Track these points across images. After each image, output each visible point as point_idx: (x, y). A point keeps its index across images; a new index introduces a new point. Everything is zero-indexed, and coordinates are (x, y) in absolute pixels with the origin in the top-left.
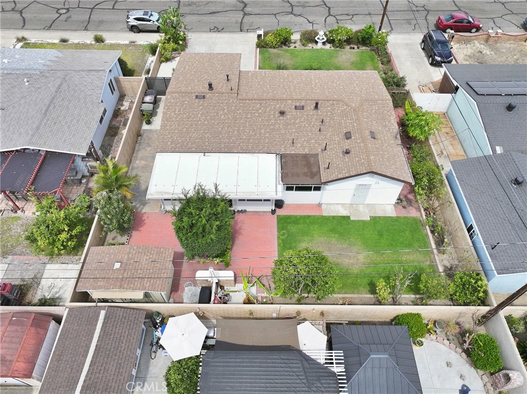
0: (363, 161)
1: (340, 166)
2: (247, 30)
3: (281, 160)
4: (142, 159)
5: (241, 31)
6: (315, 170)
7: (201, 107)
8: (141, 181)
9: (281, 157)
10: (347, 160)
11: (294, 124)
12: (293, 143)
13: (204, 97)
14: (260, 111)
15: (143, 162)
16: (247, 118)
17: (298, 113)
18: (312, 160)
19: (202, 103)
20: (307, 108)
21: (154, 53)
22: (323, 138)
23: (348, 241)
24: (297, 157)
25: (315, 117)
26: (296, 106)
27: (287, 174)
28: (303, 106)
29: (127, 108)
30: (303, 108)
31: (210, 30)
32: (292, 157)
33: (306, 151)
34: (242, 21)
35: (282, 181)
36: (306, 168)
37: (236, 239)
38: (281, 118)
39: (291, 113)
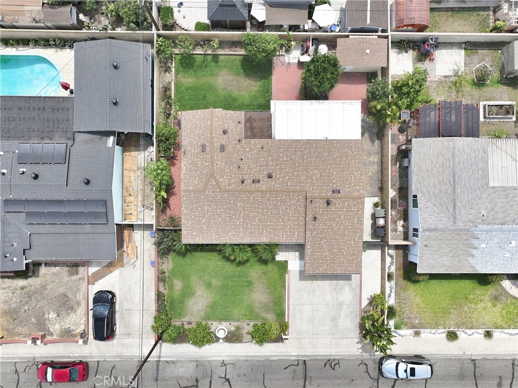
0: (216, 120)
1: (231, 121)
2: (298, 365)
3: (271, 134)
4: (373, 163)
5: (305, 362)
6: (248, 124)
7: (334, 181)
8: (369, 140)
9: (271, 137)
10: (226, 125)
11: (261, 166)
12: (262, 148)
13: (333, 192)
14: (287, 178)
15: (371, 159)
16: (297, 171)
17: (257, 176)
18: (249, 133)
19: (335, 186)
20: (250, 181)
21: (391, 309)
22: (239, 153)
23: (227, 92)
24: (260, 136)
25: (244, 173)
26: (259, 183)
27: (268, 121)
28: (253, 183)
29: (398, 222)
30: (254, 182)
31: (338, 363)
32: (263, 136)
33: (253, 141)
34: (305, 383)
35: (271, 114)
36: (254, 126)
37: (299, 93)
38: (271, 171)
39: (262, 176)
